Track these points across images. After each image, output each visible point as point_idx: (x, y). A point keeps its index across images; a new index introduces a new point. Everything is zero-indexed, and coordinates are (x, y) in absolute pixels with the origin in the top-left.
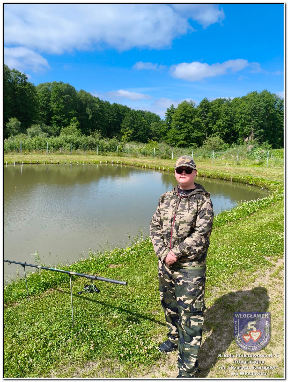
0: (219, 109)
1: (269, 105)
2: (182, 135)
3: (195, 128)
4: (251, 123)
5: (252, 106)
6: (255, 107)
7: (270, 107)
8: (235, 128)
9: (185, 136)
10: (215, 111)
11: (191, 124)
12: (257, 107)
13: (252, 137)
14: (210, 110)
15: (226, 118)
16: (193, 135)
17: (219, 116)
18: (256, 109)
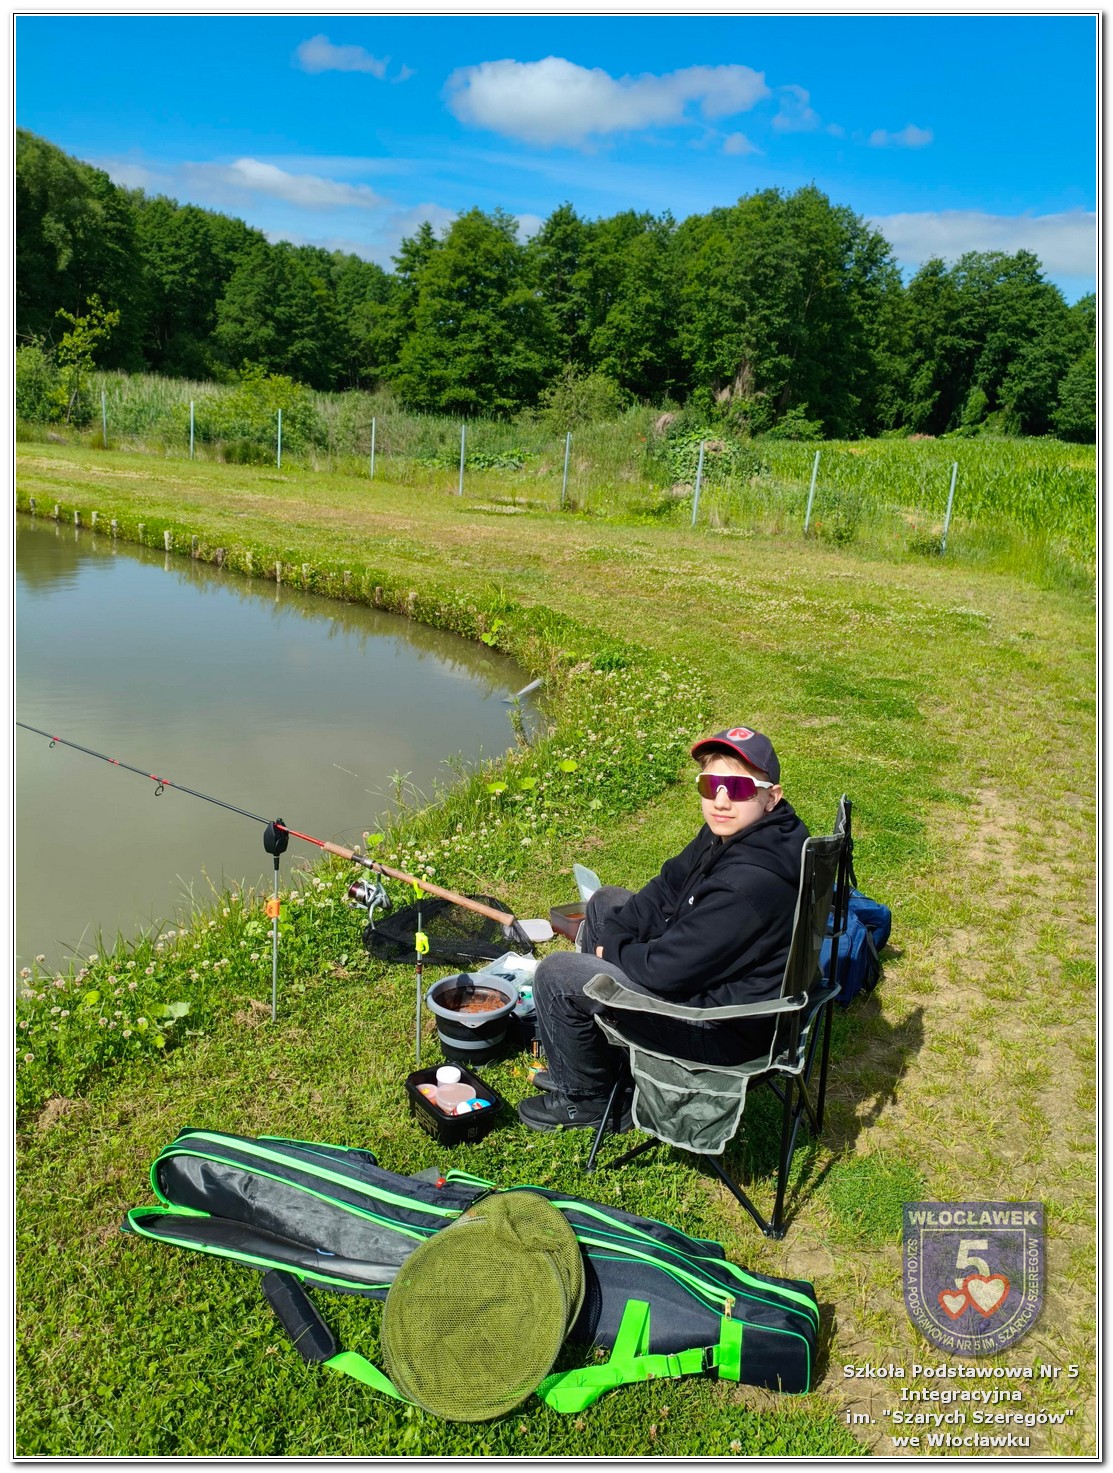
0: (617, 255)
1: (818, 252)
2: (458, 359)
3: (518, 334)
4: (743, 327)
5: (751, 251)
6: (763, 257)
7: (822, 261)
8: (682, 344)
9: (472, 365)
10: (601, 263)
11: (502, 315)
12: (770, 258)
13: (746, 386)
14: (582, 259)
15: (645, 300)
16: (506, 365)
17: (620, 289)
18: (766, 266)
